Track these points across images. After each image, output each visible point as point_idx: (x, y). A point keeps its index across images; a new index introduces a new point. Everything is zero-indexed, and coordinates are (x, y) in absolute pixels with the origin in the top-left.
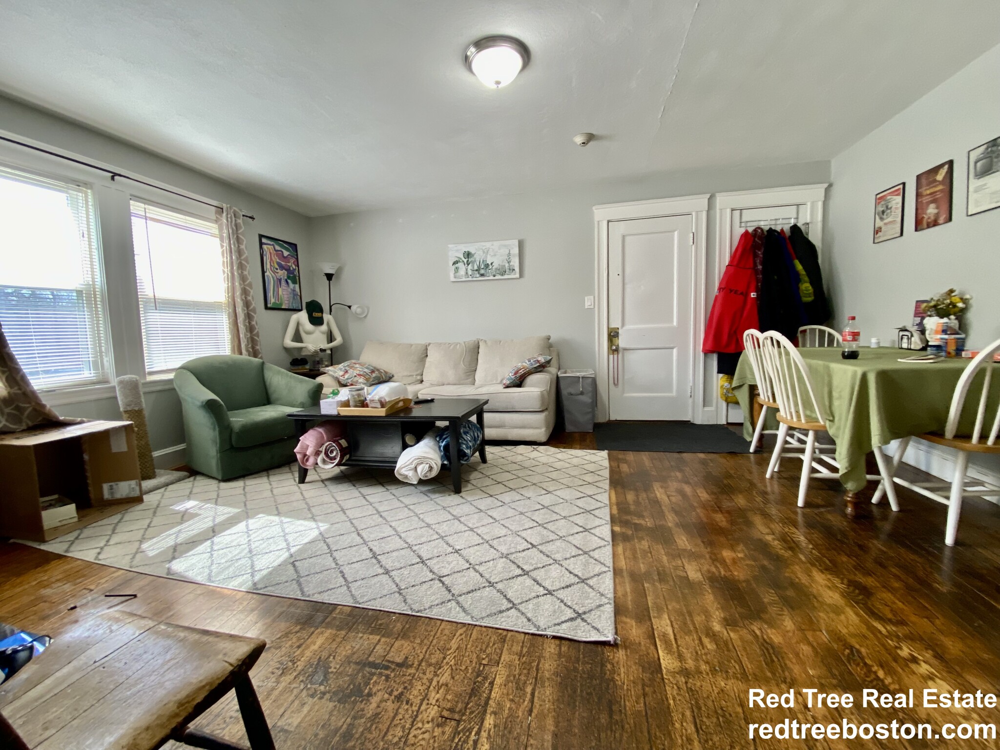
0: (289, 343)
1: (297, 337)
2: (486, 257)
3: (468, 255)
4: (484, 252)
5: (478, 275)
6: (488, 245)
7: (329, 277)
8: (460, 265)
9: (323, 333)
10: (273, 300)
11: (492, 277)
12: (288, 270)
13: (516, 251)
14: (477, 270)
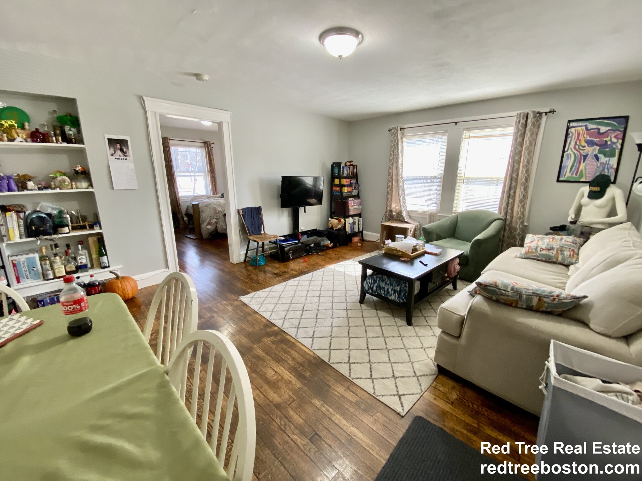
7: (640, 147)
10: (568, 174)
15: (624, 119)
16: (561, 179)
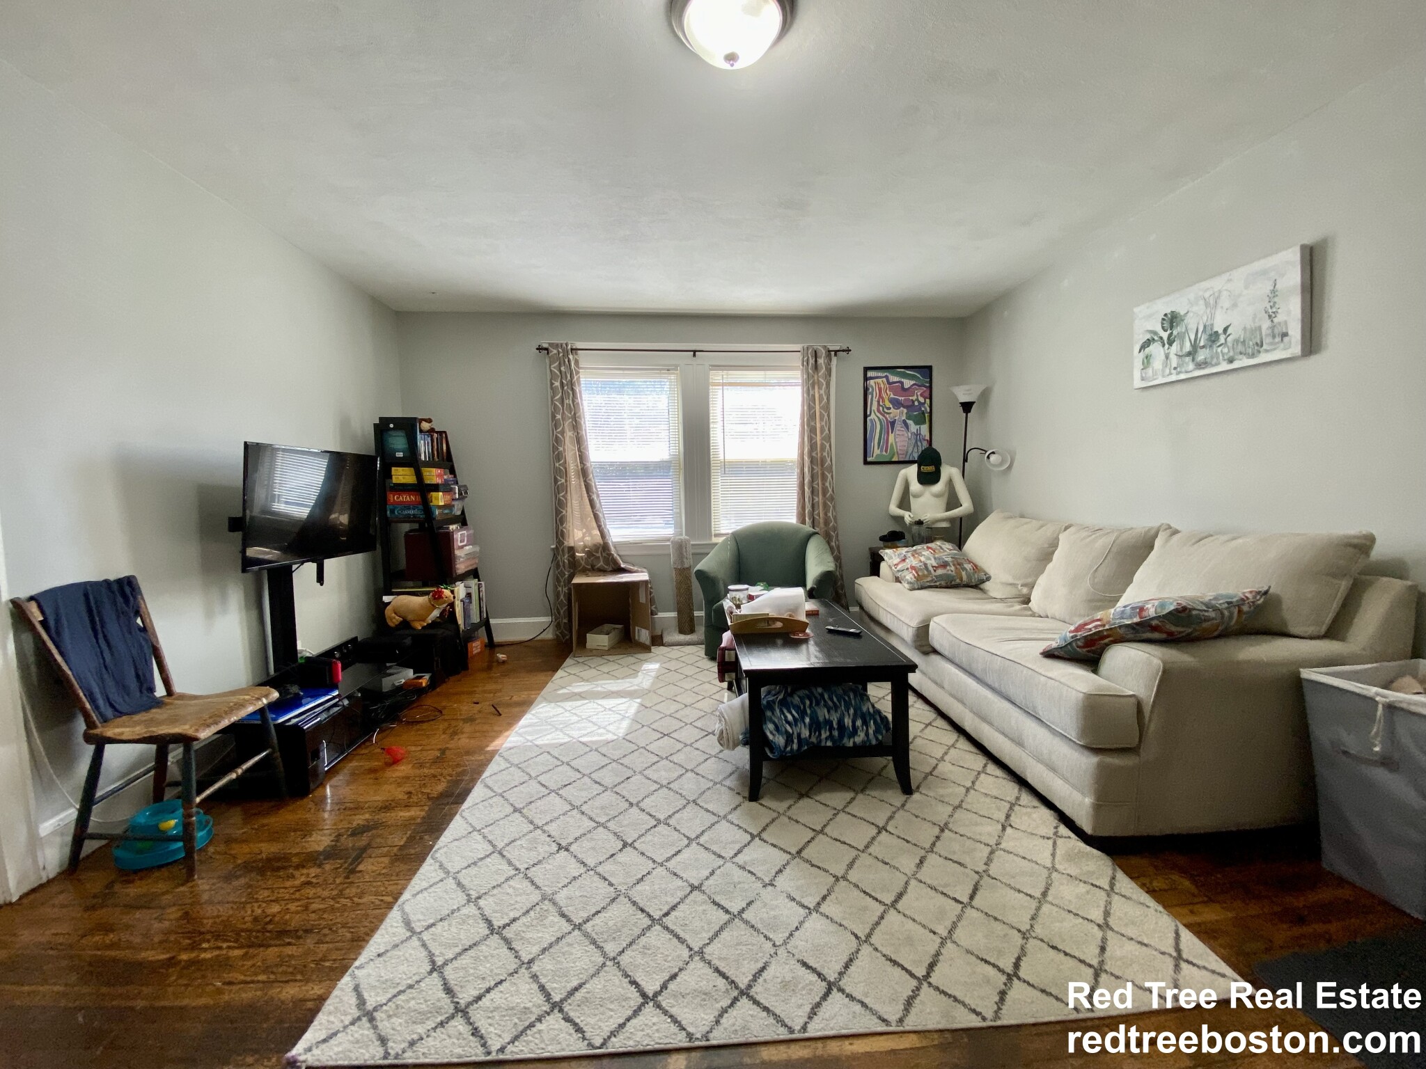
0: (894, 509)
2: (1212, 316)
3: (1172, 320)
4: (1207, 304)
5: (1191, 366)
6: (1217, 284)
7: (967, 407)
8: (1155, 349)
10: (877, 452)
12: (910, 407)
13: (1293, 277)
14: (1189, 354)
15: (927, 371)
16: (869, 459)
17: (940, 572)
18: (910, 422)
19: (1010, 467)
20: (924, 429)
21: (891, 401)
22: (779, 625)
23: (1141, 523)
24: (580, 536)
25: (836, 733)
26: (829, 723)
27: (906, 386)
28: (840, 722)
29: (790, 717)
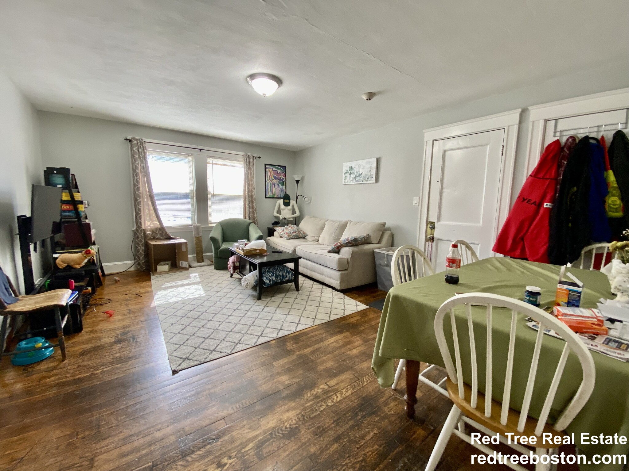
0: (276, 214)
1: (279, 212)
2: (359, 170)
3: (351, 168)
4: (358, 166)
5: (355, 181)
6: (360, 162)
7: (297, 182)
8: (347, 175)
9: (290, 210)
10: (270, 194)
11: (361, 182)
12: (280, 179)
13: (374, 165)
14: (354, 178)
15: (284, 167)
16: (267, 196)
17: (294, 234)
18: (280, 184)
19: (310, 202)
20: (284, 187)
21: (274, 177)
22: (258, 251)
23: (344, 219)
24: (148, 224)
25: (281, 278)
26: (279, 275)
27: (278, 172)
28: (283, 275)
29: (270, 275)
